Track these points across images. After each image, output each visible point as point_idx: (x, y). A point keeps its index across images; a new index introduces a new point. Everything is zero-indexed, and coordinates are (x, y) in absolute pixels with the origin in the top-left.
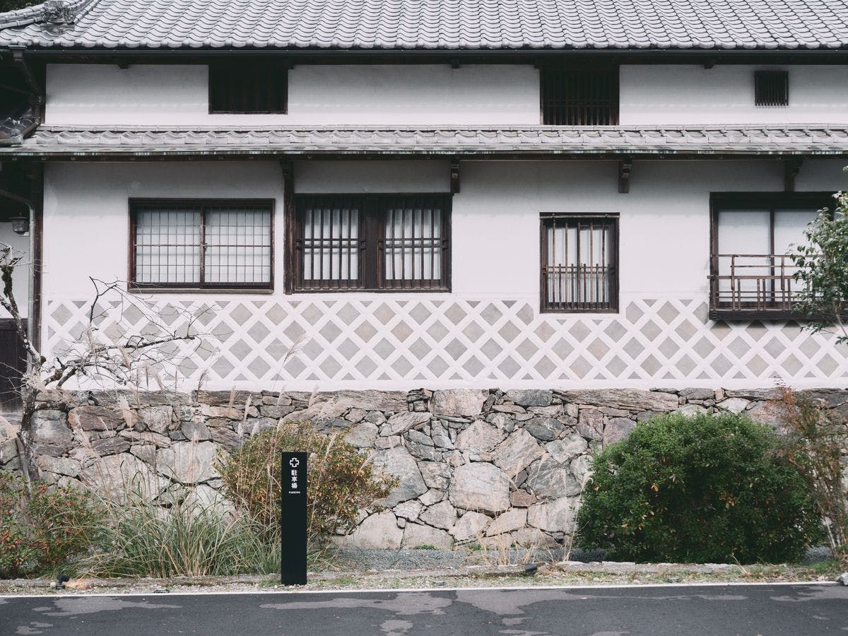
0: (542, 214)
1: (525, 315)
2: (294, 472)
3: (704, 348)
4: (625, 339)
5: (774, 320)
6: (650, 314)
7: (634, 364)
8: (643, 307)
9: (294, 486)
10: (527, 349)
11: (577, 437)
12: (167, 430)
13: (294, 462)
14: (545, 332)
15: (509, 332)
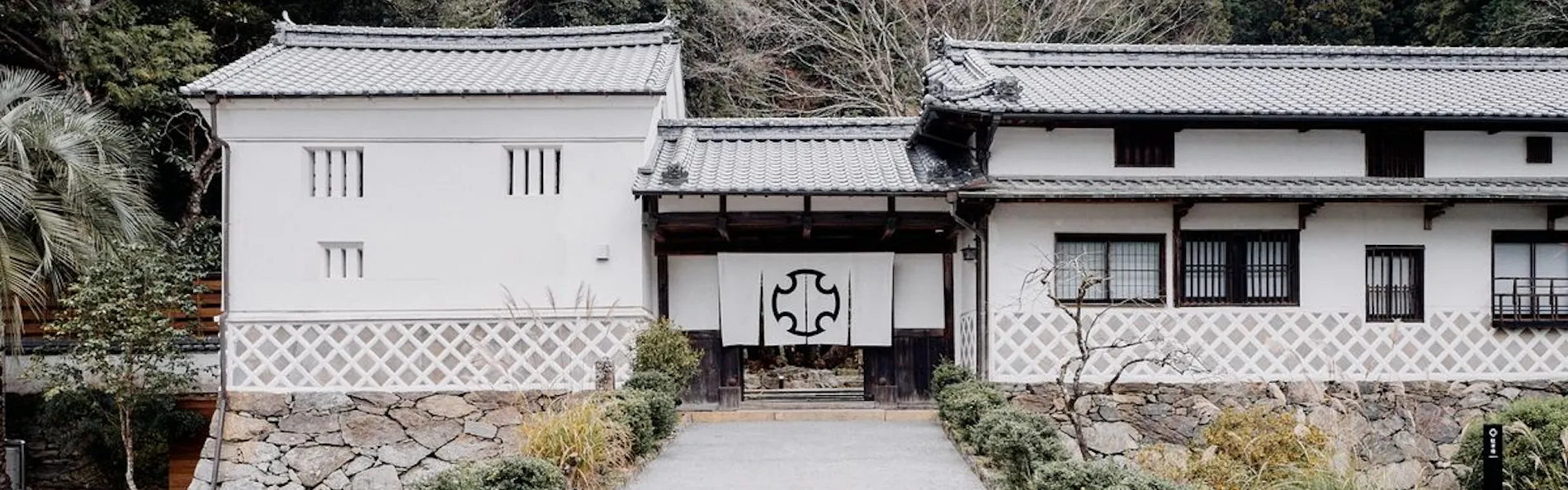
0: (1367, 246)
1: (1355, 324)
2: (1493, 441)
3: (1488, 349)
4: (1430, 343)
5: (1540, 327)
6: (1449, 323)
7: (1436, 362)
8: (1443, 317)
9: (1493, 451)
10: (1357, 350)
11: (1396, 417)
12: (1088, 413)
13: (1493, 432)
14: (1370, 336)
15: (1344, 337)
